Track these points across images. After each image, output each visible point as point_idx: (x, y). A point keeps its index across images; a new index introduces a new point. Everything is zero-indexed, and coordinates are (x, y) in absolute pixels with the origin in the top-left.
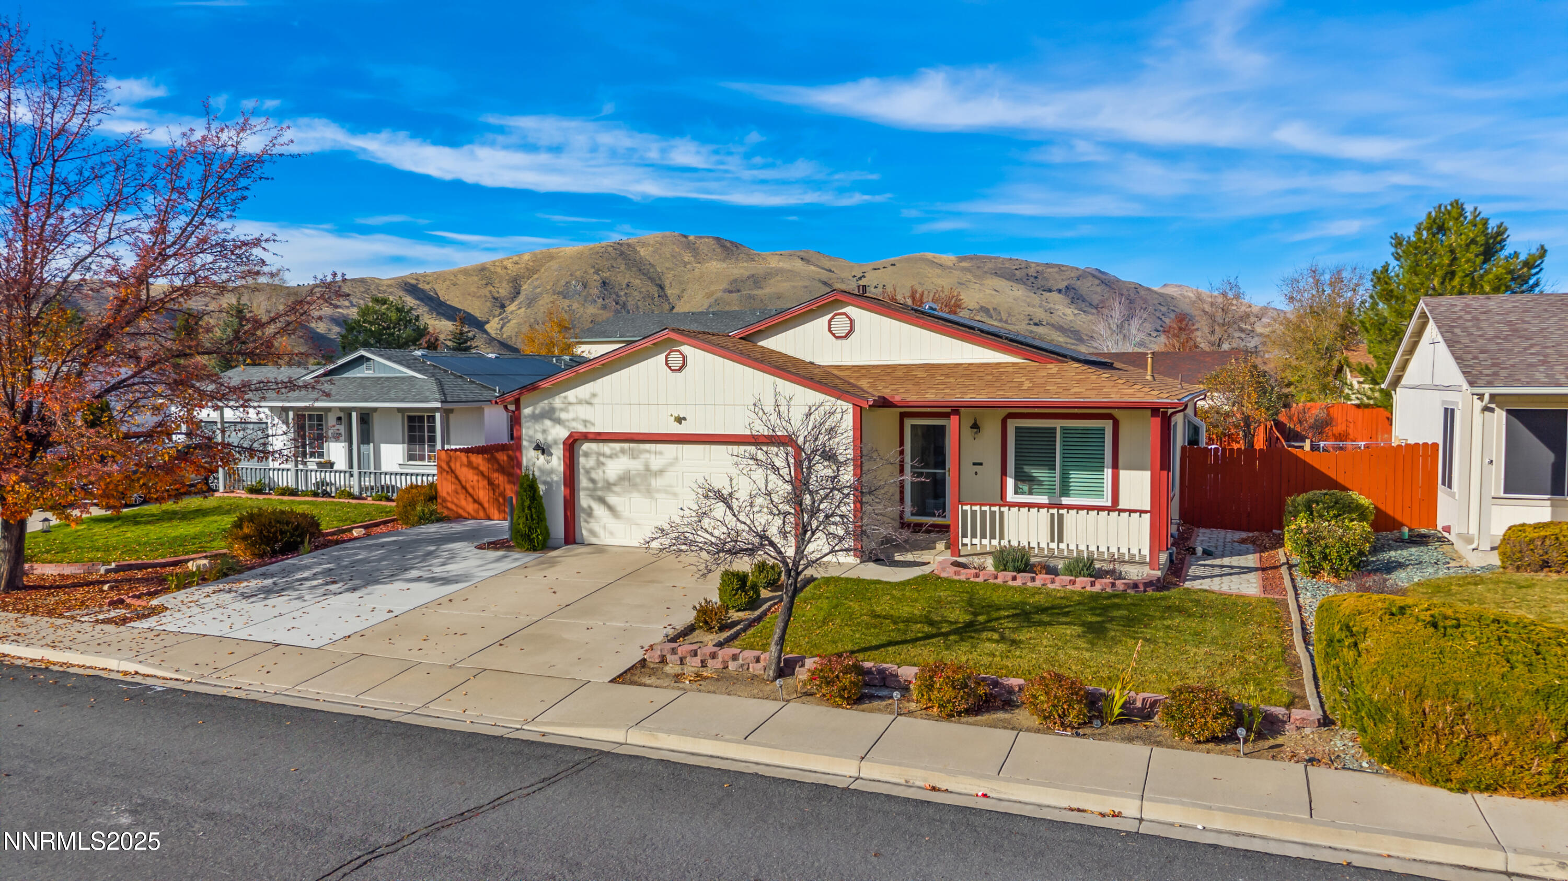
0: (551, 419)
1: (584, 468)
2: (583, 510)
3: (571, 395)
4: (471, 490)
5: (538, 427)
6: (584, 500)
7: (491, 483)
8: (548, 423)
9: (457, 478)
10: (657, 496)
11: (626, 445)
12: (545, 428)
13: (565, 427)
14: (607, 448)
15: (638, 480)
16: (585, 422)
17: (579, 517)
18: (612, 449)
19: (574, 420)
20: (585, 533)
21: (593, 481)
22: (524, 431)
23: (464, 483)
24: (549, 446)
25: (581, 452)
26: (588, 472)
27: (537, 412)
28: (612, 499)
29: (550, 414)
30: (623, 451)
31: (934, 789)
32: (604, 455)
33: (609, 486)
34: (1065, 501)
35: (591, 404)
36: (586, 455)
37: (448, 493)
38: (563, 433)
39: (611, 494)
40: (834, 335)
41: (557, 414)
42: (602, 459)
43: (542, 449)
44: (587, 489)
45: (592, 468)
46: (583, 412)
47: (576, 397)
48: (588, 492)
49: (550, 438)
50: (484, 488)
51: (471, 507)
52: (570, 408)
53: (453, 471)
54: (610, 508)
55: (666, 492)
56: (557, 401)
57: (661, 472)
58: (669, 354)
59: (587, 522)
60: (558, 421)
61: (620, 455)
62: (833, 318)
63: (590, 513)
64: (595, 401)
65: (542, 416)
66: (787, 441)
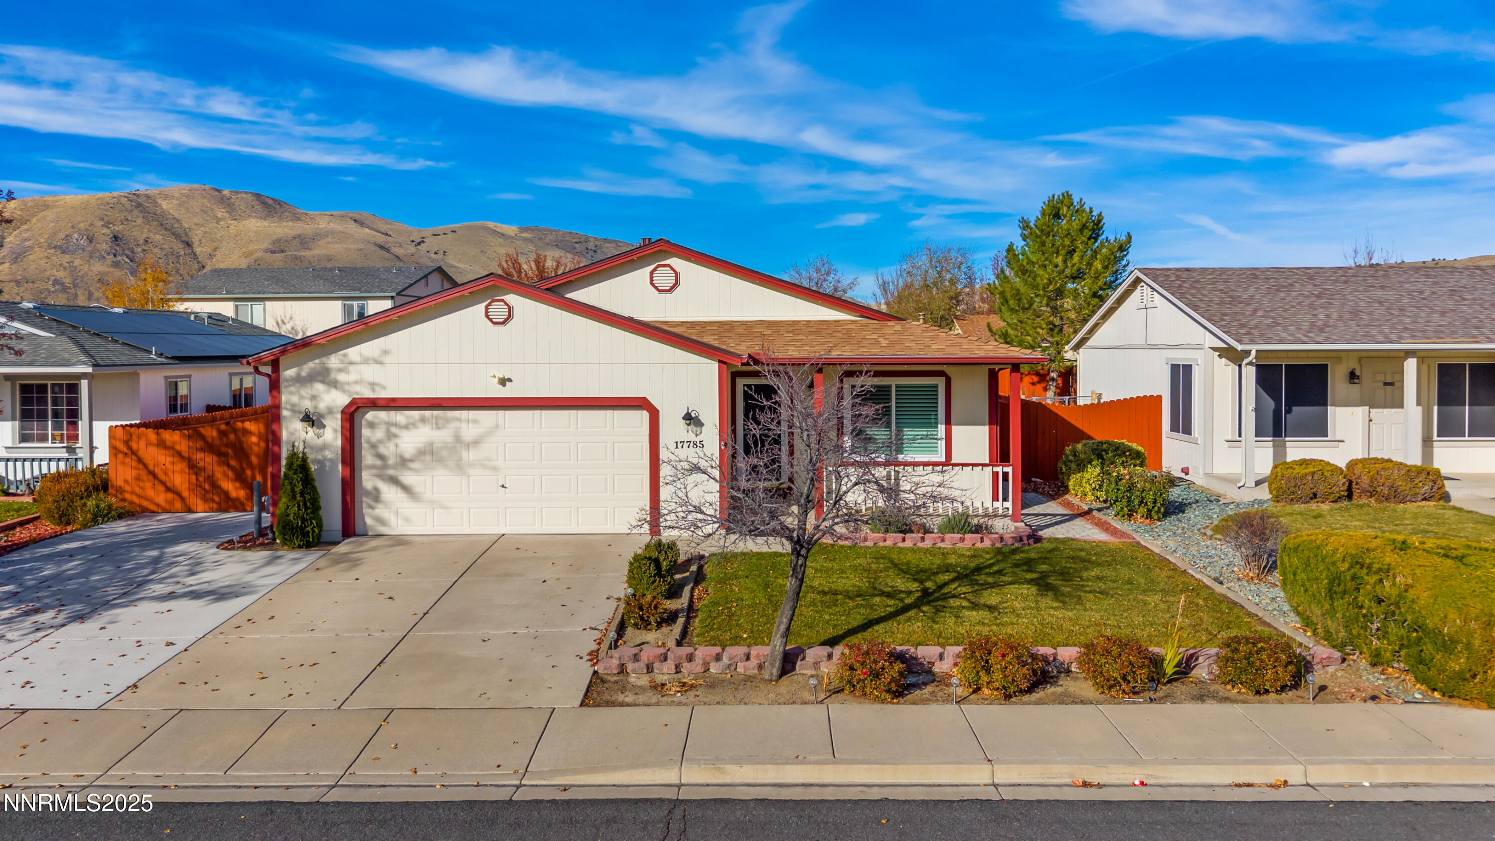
0: (323, 382)
1: (368, 442)
2: (367, 493)
3: (354, 352)
4: (162, 477)
5: (306, 392)
6: (368, 480)
7: (193, 466)
8: (319, 387)
9: (140, 460)
10: (471, 471)
11: (428, 413)
12: (315, 393)
13: (344, 391)
14: (400, 417)
15: (444, 453)
16: (372, 385)
17: (361, 502)
18: (407, 417)
19: (356, 382)
20: (369, 521)
21: (381, 457)
22: (284, 398)
23: (151, 468)
24: (321, 416)
25: (364, 422)
26: (373, 446)
27: (304, 374)
28: (408, 478)
29: (323, 376)
30: (423, 420)
31: (1085, 784)
32: (396, 425)
33: (404, 462)
34: (901, 457)
35: (381, 363)
36: (372, 425)
37: (126, 481)
38: (341, 400)
39: (407, 473)
40: (656, 288)
41: (333, 375)
42: (394, 430)
43: (309, 419)
44: (373, 467)
45: (380, 442)
46: (370, 373)
47: (361, 355)
48: (375, 471)
49: (322, 406)
50: (182, 472)
51: (162, 498)
52: (351, 368)
53: (133, 453)
54: (406, 489)
55: (484, 467)
56: (333, 361)
57: (476, 442)
58: (489, 304)
59: (372, 508)
60: (334, 384)
61: (421, 425)
62: (655, 269)
63: (376, 496)
64: (386, 359)
65: (311, 378)
66: (641, 404)
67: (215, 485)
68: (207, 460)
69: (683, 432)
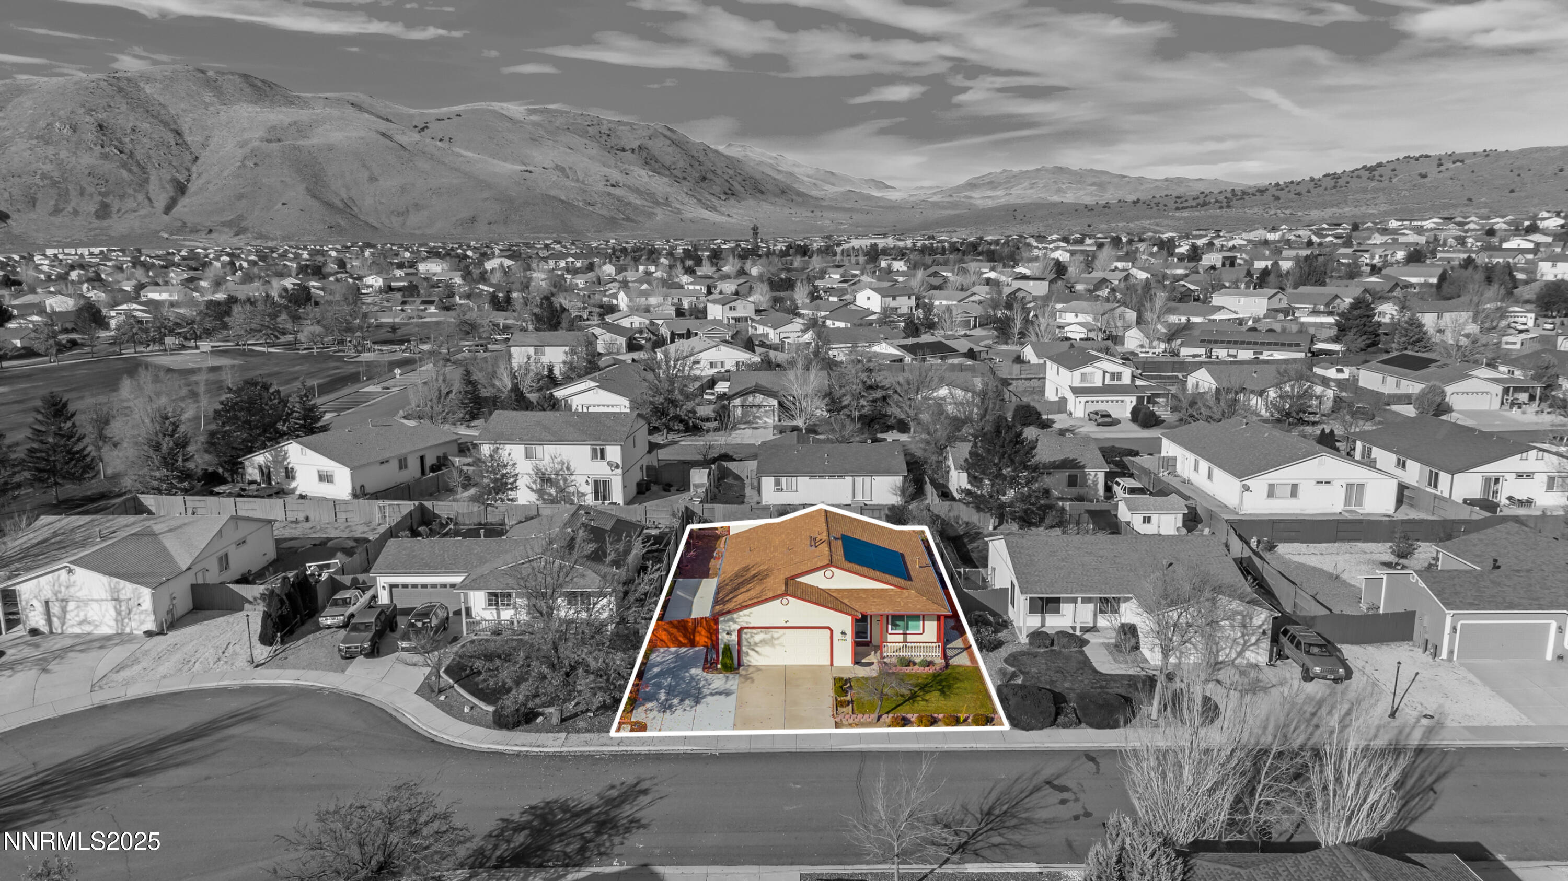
0: (732, 622)
1: (745, 638)
2: (744, 653)
3: (741, 613)
5: (726, 625)
6: (744, 649)
10: (776, 647)
11: (763, 631)
12: (729, 625)
13: (738, 624)
14: (756, 631)
15: (768, 642)
16: (747, 623)
17: (743, 657)
18: (758, 632)
19: (742, 622)
20: (746, 662)
21: (749, 643)
22: (720, 627)
24: (731, 632)
25: (744, 634)
26: (747, 640)
27: (726, 619)
28: (757, 649)
29: (733, 620)
30: (761, 632)
32: (754, 634)
33: (756, 644)
34: (908, 632)
35: (749, 616)
36: (746, 634)
38: (737, 627)
39: (757, 647)
40: (827, 577)
41: (735, 620)
43: (728, 633)
44: (746, 645)
45: (749, 639)
46: (746, 619)
47: (744, 614)
48: (747, 647)
49: (731, 629)
52: (741, 618)
54: (757, 652)
55: (780, 646)
56: (735, 616)
57: (778, 639)
58: (782, 600)
59: (747, 658)
60: (735, 622)
61: (760, 634)
62: (825, 572)
63: (747, 654)
64: (751, 615)
65: (728, 621)
66: (828, 628)
67: (677, 639)
68: (674, 631)
69: (840, 636)
